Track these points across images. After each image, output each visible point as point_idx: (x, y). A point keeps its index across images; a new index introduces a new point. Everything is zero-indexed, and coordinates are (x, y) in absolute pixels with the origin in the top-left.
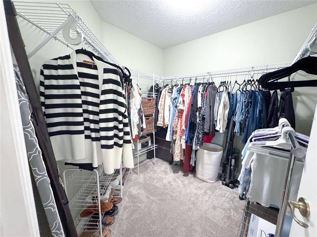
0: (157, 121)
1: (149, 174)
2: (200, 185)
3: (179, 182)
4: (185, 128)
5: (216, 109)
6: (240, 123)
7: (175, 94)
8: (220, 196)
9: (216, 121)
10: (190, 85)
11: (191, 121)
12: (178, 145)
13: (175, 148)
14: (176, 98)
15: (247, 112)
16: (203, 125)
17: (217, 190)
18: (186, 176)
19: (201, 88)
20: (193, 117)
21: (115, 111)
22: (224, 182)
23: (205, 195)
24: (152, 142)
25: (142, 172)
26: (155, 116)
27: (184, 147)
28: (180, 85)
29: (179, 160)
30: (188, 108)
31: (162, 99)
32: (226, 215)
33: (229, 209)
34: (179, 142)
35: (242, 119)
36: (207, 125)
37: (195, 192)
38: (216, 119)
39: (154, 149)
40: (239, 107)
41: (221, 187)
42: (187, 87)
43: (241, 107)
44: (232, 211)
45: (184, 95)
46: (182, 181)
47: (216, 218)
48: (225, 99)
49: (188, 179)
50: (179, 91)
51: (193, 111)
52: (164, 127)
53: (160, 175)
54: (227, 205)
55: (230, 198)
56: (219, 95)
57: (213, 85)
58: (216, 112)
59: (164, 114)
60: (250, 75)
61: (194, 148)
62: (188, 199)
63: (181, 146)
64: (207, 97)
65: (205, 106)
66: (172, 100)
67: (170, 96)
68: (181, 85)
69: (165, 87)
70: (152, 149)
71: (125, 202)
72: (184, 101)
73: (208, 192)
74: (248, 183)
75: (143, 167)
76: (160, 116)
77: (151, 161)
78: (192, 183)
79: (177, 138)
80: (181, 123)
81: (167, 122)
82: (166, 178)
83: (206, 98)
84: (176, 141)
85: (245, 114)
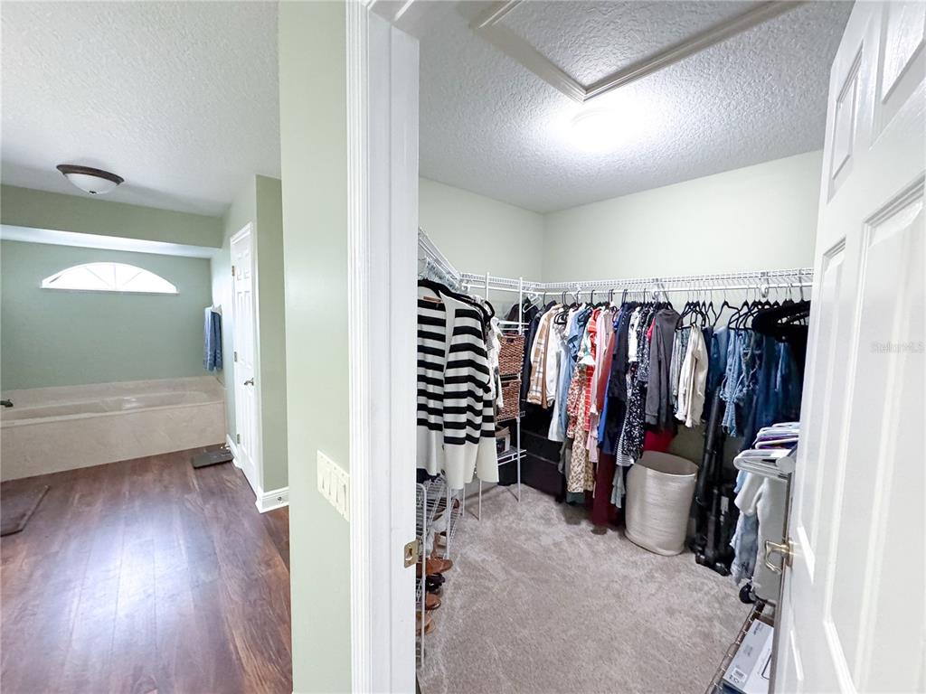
0: (528, 390)
1: (506, 521)
2: (634, 558)
3: (582, 545)
4: (598, 410)
5: (674, 367)
6: (737, 406)
7: (571, 328)
8: (689, 588)
9: (677, 397)
10: (611, 306)
11: (613, 394)
12: (579, 451)
13: (572, 460)
14: (575, 338)
15: (752, 379)
16: (642, 407)
17: (682, 574)
18: (600, 534)
19: (636, 318)
20: (616, 385)
21: (470, 379)
22: (702, 557)
23: (648, 583)
24: (513, 443)
25: (487, 515)
26: (521, 378)
27: (594, 457)
28: (584, 305)
29: (581, 490)
30: (606, 364)
31: (541, 337)
32: (700, 631)
33: (710, 620)
34: (581, 445)
35: (741, 395)
36: (651, 407)
37: (623, 571)
38: (675, 393)
39: (516, 461)
40: (731, 365)
41: (693, 568)
42: (603, 313)
43: (736, 367)
44: (716, 623)
45: (595, 333)
46: (589, 545)
47: (673, 633)
48: (696, 345)
49: (605, 542)
50: (583, 320)
51: (618, 372)
52: (545, 407)
53: (534, 526)
54: (704, 609)
55: (714, 595)
56: (682, 335)
57: (667, 308)
58: (676, 376)
59: (544, 373)
60: (757, 290)
61: (620, 461)
62: (604, 585)
63: (587, 455)
64: (650, 340)
65: (646, 361)
66: (566, 342)
67: (560, 332)
68: (587, 305)
69: (547, 308)
70: (513, 459)
71: (455, 575)
72: (594, 346)
73: (656, 575)
74: (753, 553)
75: (490, 502)
76: (536, 380)
77: (509, 490)
78: (613, 551)
79: (577, 435)
80: (587, 397)
81: (551, 393)
82: (548, 535)
83: (650, 342)
84: (575, 443)
85: (746, 383)
